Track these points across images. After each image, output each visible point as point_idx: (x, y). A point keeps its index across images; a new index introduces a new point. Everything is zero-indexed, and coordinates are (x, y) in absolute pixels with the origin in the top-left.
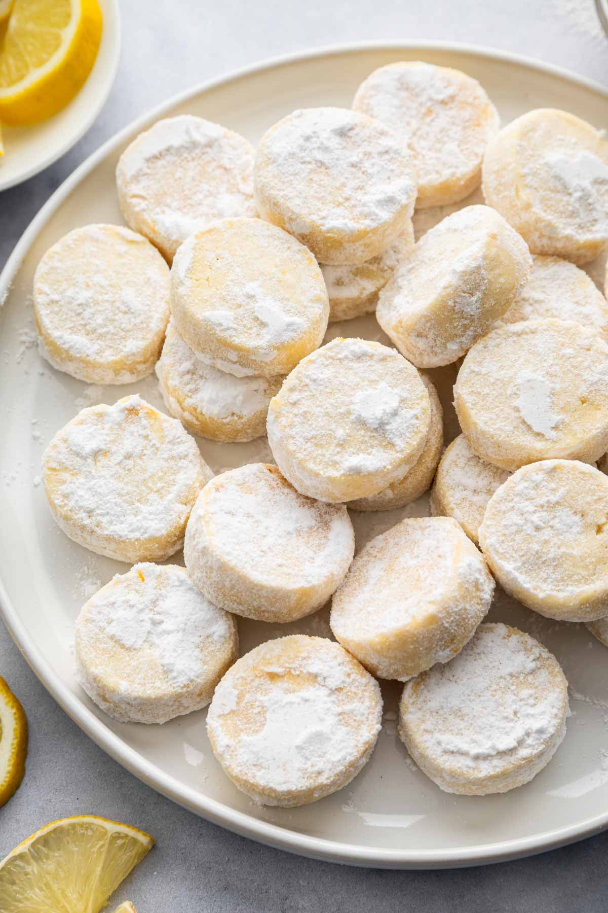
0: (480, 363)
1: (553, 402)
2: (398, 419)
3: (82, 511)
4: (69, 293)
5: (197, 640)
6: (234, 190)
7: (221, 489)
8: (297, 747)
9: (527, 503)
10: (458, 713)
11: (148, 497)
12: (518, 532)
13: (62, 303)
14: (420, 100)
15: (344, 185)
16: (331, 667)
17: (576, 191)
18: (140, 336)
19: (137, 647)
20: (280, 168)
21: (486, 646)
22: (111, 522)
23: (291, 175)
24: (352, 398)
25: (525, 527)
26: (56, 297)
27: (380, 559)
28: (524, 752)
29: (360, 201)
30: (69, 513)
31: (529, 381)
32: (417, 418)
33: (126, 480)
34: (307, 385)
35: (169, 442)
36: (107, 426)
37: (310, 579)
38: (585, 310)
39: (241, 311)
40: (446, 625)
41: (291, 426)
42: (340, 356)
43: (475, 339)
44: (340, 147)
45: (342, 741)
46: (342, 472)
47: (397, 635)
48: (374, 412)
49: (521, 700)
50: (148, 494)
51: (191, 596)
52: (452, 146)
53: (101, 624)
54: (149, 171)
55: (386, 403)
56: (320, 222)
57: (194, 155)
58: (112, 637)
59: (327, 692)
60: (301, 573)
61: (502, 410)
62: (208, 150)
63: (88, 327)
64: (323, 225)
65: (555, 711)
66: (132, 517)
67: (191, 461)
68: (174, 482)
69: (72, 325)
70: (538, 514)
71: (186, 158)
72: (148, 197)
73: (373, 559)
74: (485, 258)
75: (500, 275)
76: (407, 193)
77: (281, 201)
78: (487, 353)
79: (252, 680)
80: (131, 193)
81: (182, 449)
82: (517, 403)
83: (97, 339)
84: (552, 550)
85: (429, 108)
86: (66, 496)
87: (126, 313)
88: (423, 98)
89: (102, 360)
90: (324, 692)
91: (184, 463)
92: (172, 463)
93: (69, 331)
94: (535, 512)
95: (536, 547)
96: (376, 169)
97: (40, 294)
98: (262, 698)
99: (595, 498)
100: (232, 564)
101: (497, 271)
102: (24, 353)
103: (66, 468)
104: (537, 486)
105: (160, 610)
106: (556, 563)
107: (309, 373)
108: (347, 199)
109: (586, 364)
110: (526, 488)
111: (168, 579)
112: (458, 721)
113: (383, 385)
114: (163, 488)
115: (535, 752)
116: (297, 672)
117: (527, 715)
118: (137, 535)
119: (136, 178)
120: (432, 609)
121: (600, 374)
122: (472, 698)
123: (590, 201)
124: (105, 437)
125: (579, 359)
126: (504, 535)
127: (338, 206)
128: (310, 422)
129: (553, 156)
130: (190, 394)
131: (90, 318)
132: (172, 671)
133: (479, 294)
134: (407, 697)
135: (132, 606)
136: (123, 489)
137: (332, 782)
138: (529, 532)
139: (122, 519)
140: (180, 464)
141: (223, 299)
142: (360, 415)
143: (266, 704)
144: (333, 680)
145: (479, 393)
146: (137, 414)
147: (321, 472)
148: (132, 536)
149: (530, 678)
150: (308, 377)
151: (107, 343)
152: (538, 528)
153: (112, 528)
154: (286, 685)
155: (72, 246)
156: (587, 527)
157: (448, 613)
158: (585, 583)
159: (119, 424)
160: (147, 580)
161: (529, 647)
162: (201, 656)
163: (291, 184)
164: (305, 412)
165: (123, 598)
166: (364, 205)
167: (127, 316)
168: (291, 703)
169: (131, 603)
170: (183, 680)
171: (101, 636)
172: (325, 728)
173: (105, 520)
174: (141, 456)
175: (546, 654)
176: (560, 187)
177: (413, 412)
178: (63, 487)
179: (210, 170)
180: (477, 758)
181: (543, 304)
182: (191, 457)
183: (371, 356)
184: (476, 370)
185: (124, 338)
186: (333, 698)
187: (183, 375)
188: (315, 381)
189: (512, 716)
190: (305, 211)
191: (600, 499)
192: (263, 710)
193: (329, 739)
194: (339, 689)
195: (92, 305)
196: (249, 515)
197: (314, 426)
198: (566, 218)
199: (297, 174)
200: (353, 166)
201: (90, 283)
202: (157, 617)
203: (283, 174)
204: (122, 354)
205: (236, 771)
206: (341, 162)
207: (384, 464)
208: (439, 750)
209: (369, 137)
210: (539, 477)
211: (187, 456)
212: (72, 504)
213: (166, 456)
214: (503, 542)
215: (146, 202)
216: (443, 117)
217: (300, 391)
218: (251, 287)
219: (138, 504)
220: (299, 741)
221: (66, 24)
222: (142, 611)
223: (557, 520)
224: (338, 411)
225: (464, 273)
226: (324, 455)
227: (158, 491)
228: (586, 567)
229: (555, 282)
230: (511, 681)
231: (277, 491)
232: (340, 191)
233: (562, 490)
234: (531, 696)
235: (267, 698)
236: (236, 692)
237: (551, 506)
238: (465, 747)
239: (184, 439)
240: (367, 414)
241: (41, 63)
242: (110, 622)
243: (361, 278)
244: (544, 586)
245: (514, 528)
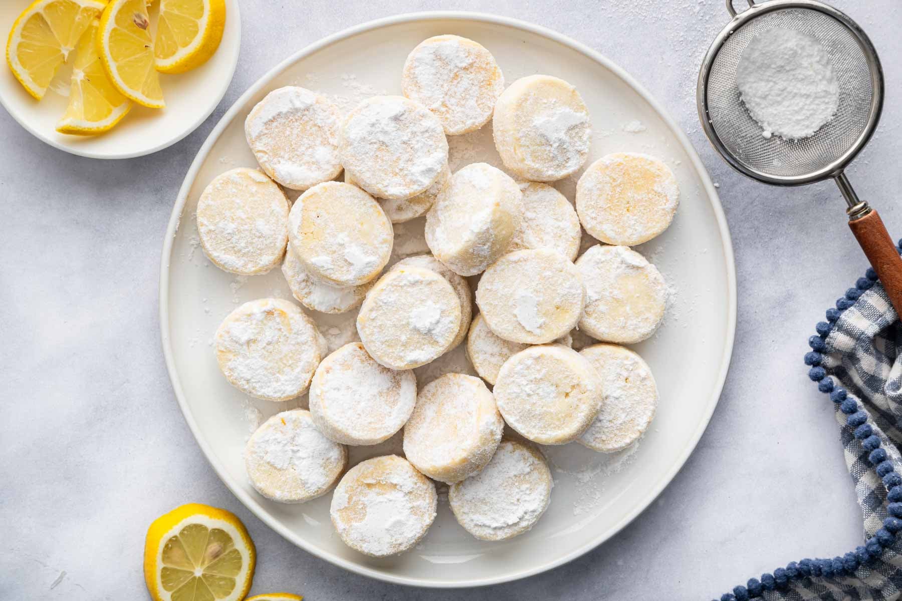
0: (492, 283)
1: (538, 310)
2: (440, 325)
3: (242, 380)
4: (221, 225)
5: (321, 462)
6: (326, 143)
7: (330, 371)
8: (387, 529)
9: (523, 378)
10: (483, 501)
11: (284, 370)
12: (517, 397)
13: (216, 232)
14: (449, 67)
15: (399, 159)
16: (405, 479)
17: (555, 142)
18: (270, 252)
19: (285, 468)
20: (356, 149)
21: (499, 459)
22: (262, 387)
23: (363, 154)
24: (410, 314)
25: (521, 395)
26: (212, 228)
27: (433, 402)
28: (524, 524)
29: (410, 171)
30: (235, 381)
31: (523, 297)
32: (452, 323)
33: (269, 359)
34: (381, 306)
35: (295, 333)
36: (254, 322)
37: (389, 429)
38: (561, 224)
39: (335, 256)
40: (473, 461)
41: (372, 334)
42: (401, 284)
43: (488, 266)
44: (395, 129)
45: (413, 525)
46: (406, 363)
47: (443, 469)
48: (424, 324)
49: (522, 491)
50: (284, 367)
51: (315, 434)
52: (472, 102)
53: (261, 455)
54: (266, 131)
55: (432, 317)
56: (384, 189)
57: (297, 118)
58: (268, 463)
59: (402, 494)
60: (383, 426)
61: (506, 316)
62: (306, 112)
63: (235, 249)
64: (386, 191)
65: (542, 498)
66: (275, 383)
67: (310, 346)
68: (299, 360)
69: (225, 247)
70: (529, 386)
71: (292, 120)
72: (268, 151)
73: (428, 401)
74: (492, 221)
75: (503, 229)
76: (441, 163)
77: (358, 174)
78: (496, 276)
79: (357, 488)
80: (257, 149)
81: (302, 338)
82: (516, 312)
83: (243, 256)
84: (538, 409)
85: (456, 73)
86: (232, 370)
87: (260, 237)
88: (452, 67)
89: (246, 271)
90: (401, 495)
91: (305, 347)
92: (297, 346)
93: (223, 252)
94: (527, 385)
95: (528, 407)
96: (420, 144)
97: (202, 225)
98: (363, 499)
99: (564, 376)
100: (340, 428)
101: (500, 228)
102: (194, 252)
103: (230, 351)
104: (528, 368)
105: (297, 444)
106: (541, 417)
107: (382, 298)
108: (401, 170)
109: (559, 282)
110: (521, 369)
111: (300, 423)
112: (483, 506)
113: (429, 302)
114: (292, 364)
115: (530, 523)
116: (385, 483)
117: (525, 501)
118: (279, 395)
119: (259, 137)
120: (464, 455)
121: (568, 288)
122: (492, 491)
123: (565, 146)
124: (254, 331)
125: (555, 279)
126: (508, 399)
127: (396, 175)
128: (384, 332)
129: (539, 120)
130: (306, 296)
131: (236, 243)
132: (307, 483)
133: (489, 244)
134: (452, 493)
135: (279, 443)
136: (267, 365)
137: (408, 549)
138: (523, 397)
139: (269, 384)
140: (303, 349)
141: (323, 247)
142: (415, 326)
143: (366, 503)
144: (406, 487)
145: (491, 304)
146: (273, 315)
147: (393, 364)
148: (276, 395)
149: (527, 477)
150: (381, 300)
151: (249, 258)
152: (529, 395)
153: (263, 390)
154: (377, 490)
155: (220, 188)
156: (559, 393)
157: (474, 455)
158: (559, 429)
159: (262, 321)
160: (287, 424)
161: (526, 458)
162: (324, 472)
163: (364, 161)
164: (381, 325)
165: (274, 437)
166: (412, 174)
167: (261, 239)
168: (382, 502)
169: (279, 440)
170: (314, 488)
171: (262, 462)
172: (402, 518)
173: (257, 385)
174: (278, 342)
175: (536, 462)
176: (544, 141)
177: (451, 319)
178: (229, 363)
179: (308, 128)
180: (495, 528)
181: (535, 221)
182: (309, 343)
183: (421, 282)
184: (489, 288)
185: (260, 254)
186: (407, 498)
187: (300, 283)
188: (385, 303)
189: (516, 503)
190: (374, 182)
191: (568, 376)
192: (364, 507)
193: (405, 524)
194: (410, 493)
195: (237, 233)
196: (348, 388)
197: (386, 334)
198: (549, 162)
199: (367, 153)
200: (404, 143)
201: (234, 217)
202: (295, 448)
203: (358, 154)
204: (259, 266)
205: (350, 544)
206: (396, 141)
207: (432, 355)
208: (472, 525)
209: (414, 120)
210: (529, 362)
211: (307, 342)
212: (236, 374)
213: (293, 342)
214: (508, 403)
215: (267, 156)
216: (466, 80)
217: (377, 310)
218: (342, 237)
219: (278, 375)
220: (387, 525)
221: (201, 16)
222: (286, 445)
223: (541, 390)
224: (401, 323)
225: (479, 233)
226: (393, 352)
227: (290, 366)
228: (559, 420)
229: (543, 204)
230: (515, 480)
231: (366, 363)
232: (397, 164)
233: (544, 371)
234: (527, 489)
235: (366, 499)
236: (347, 496)
237: (537, 381)
238: (487, 523)
239: (304, 331)
240: (419, 325)
241: (185, 45)
242: (267, 453)
243: (414, 204)
244: (534, 431)
245: (514, 395)
